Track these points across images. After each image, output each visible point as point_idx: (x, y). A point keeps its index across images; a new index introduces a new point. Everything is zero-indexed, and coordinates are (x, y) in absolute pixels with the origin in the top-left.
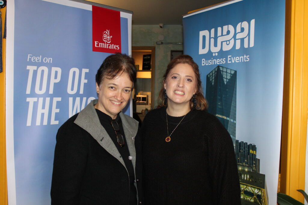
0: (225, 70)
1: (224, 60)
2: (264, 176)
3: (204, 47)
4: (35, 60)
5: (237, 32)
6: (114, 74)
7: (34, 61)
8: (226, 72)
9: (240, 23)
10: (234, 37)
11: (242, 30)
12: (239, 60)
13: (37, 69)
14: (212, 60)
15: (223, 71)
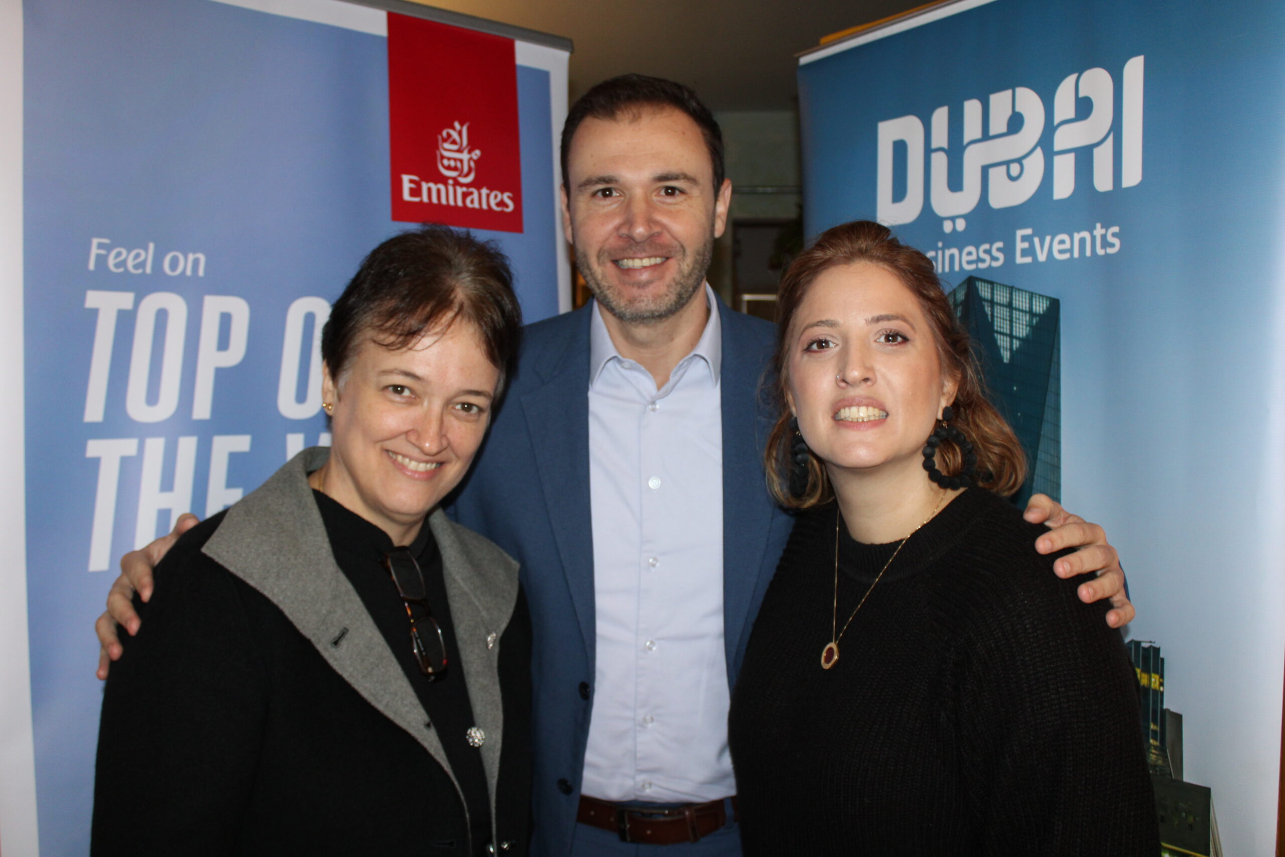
0: (1001, 297)
1: (998, 250)
2: (1204, 794)
3: (899, 193)
4: (123, 264)
5: (1057, 121)
6: (413, 322)
7: (121, 270)
8: (1010, 306)
9: (1072, 78)
10: (1046, 142)
11: (1084, 108)
12: (1071, 250)
13: (137, 303)
14: (940, 253)
15: (992, 303)
